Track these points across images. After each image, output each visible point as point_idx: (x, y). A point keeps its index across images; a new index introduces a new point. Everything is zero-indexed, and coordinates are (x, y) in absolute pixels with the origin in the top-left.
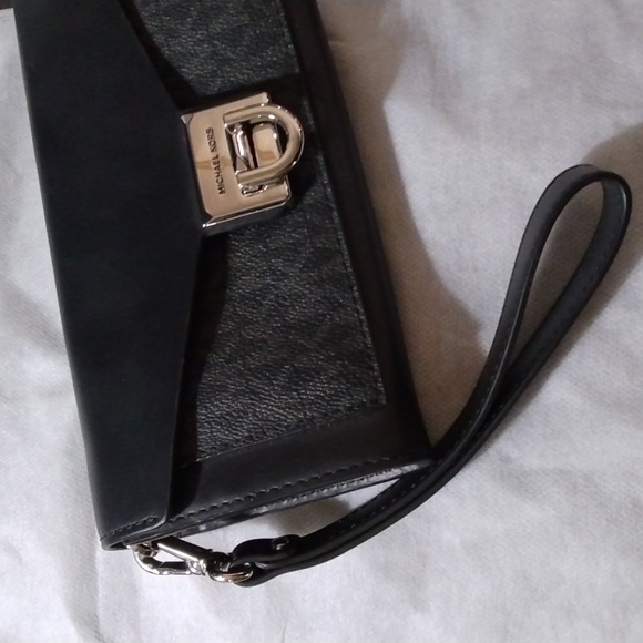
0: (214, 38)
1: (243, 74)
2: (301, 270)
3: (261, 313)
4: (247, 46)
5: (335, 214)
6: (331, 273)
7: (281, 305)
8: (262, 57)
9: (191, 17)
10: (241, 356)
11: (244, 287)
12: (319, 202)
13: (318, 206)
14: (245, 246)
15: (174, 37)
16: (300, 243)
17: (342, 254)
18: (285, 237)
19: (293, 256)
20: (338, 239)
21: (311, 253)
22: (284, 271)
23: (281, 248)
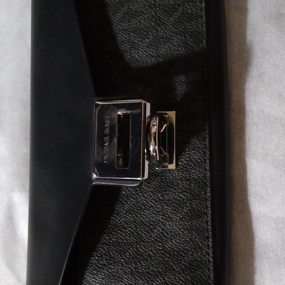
0: (159, 57)
2: (181, 219)
3: (151, 237)
5: (209, 189)
6: (198, 226)
7: (164, 236)
9: (149, 39)
10: (135, 261)
11: (144, 217)
12: (200, 179)
13: (199, 181)
14: (150, 191)
15: (135, 48)
16: (183, 201)
17: (207, 216)
18: (175, 195)
19: (178, 208)
20: (207, 206)
21: (189, 210)
22: (170, 215)
23: (172, 200)
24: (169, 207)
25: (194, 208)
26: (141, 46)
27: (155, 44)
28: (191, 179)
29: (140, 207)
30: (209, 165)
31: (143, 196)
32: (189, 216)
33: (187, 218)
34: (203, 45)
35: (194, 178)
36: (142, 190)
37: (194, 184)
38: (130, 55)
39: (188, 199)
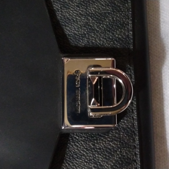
0: (89, 15)
1: (100, 40)
2: (112, 167)
4: (107, 25)
5: (137, 137)
8: (113, 34)
11: (77, 166)
12: (129, 128)
13: (128, 130)
14: (82, 140)
15: (66, 7)
16: (114, 150)
17: (137, 163)
18: (106, 143)
19: (109, 156)
20: (135, 154)
21: (119, 158)
22: (102, 163)
23: (103, 149)
24: (100, 155)
25: (124, 156)
26: (72, 5)
27: (85, 3)
28: (120, 128)
29: (73, 156)
30: (137, 115)
31: (75, 145)
32: (119, 164)
33: (118, 165)
34: (128, 5)
35: (123, 128)
36: (74, 139)
37: (123, 133)
38: (61, 14)
39: (118, 147)
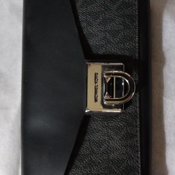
0: (106, 31)
1: (114, 49)
2: (120, 139)
3: (100, 150)
4: (119, 39)
5: (138, 120)
6: (131, 144)
7: (109, 150)
8: (124, 45)
9: (99, 19)
10: (89, 167)
11: (96, 137)
12: (133, 113)
13: (132, 115)
14: (99, 120)
15: (90, 26)
16: (122, 128)
17: (137, 137)
18: (116, 123)
19: (118, 132)
20: (137, 131)
21: (125, 133)
22: (113, 136)
23: (114, 127)
24: (112, 131)
25: (129, 132)
26: (95, 24)
27: (104, 23)
28: (126, 113)
29: (93, 131)
30: (139, 104)
31: (95, 123)
32: (125, 137)
33: (124, 138)
34: (136, 24)
35: (129, 113)
36: (94, 119)
37: (129, 116)
38: (87, 30)
39: (125, 126)
